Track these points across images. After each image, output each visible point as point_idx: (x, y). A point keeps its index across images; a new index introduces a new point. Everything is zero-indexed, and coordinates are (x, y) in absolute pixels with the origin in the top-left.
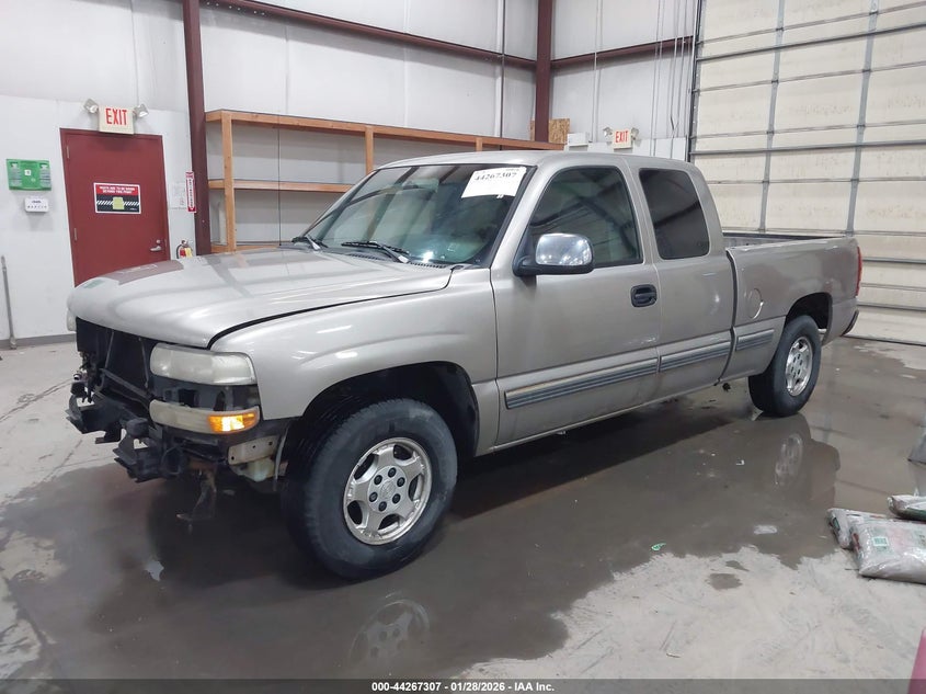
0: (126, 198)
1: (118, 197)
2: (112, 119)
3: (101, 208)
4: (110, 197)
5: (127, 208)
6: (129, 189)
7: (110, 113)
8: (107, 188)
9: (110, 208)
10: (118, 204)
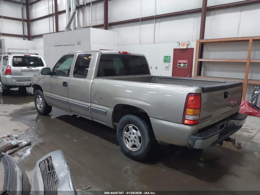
0: (184, 64)
1: (182, 63)
2: (182, 46)
3: (179, 66)
4: (180, 63)
5: (184, 66)
6: (185, 62)
7: (182, 44)
8: (181, 61)
9: (180, 66)
10: (182, 65)
